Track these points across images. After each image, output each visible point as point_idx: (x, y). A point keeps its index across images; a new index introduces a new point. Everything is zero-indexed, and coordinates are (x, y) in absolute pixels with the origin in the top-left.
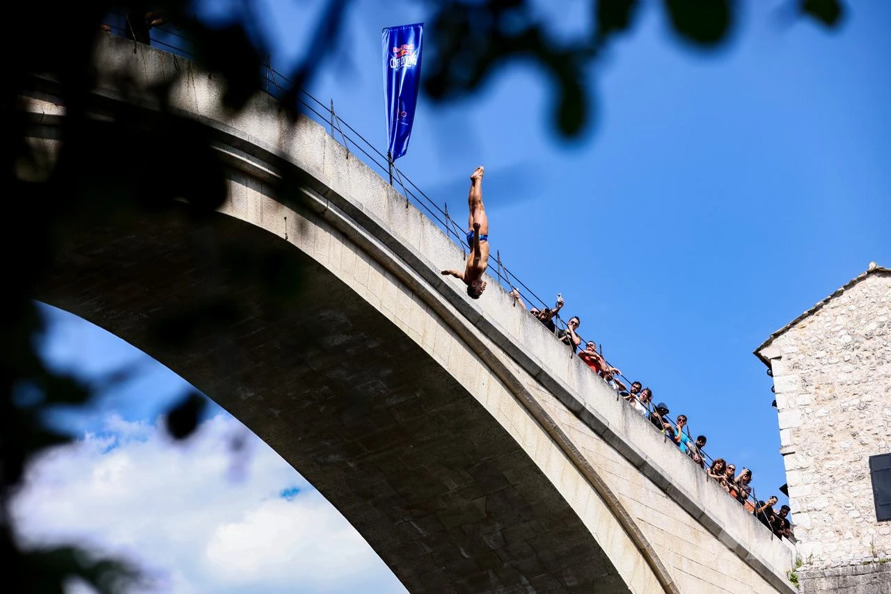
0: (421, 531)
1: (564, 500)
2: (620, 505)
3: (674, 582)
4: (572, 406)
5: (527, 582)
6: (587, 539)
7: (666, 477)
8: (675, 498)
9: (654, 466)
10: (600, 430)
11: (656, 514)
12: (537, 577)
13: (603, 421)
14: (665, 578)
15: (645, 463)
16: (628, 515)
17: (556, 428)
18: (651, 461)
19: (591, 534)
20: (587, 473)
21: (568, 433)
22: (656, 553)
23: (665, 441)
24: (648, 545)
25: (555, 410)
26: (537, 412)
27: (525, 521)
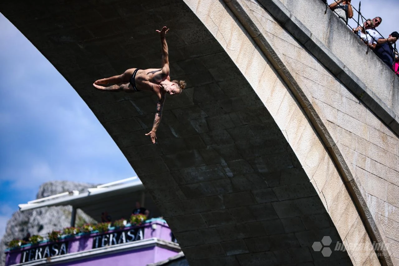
0: (138, 109)
1: (259, 99)
2: (312, 108)
3: (355, 179)
4: (279, 17)
5: (225, 164)
6: (277, 135)
7: (361, 85)
8: (368, 105)
9: (350, 75)
10: (303, 40)
11: (347, 118)
12: (234, 161)
13: (306, 33)
14: (347, 174)
15: (342, 72)
16: (318, 117)
17: (260, 35)
18: (349, 70)
19: (281, 131)
20: (284, 77)
21: (271, 40)
22: (341, 152)
23: (367, 53)
24: (335, 145)
25: (261, 20)
26: (244, 21)
27: (226, 113)
